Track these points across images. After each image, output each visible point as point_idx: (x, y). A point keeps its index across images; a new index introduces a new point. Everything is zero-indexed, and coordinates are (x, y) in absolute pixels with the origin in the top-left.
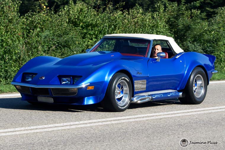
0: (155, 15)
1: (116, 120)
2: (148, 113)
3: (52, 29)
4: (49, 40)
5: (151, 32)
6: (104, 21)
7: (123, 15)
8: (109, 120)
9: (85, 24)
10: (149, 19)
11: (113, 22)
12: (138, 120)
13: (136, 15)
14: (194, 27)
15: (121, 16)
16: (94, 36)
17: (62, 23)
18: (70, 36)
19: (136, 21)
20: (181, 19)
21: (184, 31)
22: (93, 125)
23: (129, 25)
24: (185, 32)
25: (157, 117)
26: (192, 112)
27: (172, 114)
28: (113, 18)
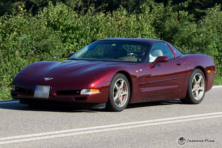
0: (140, 17)
1: (99, 129)
2: (132, 121)
3: (30, 32)
4: (27, 45)
5: (136, 35)
6: (86, 24)
7: (106, 17)
8: (91, 129)
9: (65, 27)
10: (134, 21)
11: (95, 25)
12: (122, 128)
13: (120, 17)
14: (181, 29)
15: (104, 19)
16: (75, 39)
17: (41, 26)
18: (49, 40)
19: (119, 23)
20: (167, 21)
21: (171, 33)
22: (74, 135)
23: (112, 28)
24: (172, 35)
25: (142, 125)
26: (180, 119)
27: (158, 122)
28: (95, 20)
